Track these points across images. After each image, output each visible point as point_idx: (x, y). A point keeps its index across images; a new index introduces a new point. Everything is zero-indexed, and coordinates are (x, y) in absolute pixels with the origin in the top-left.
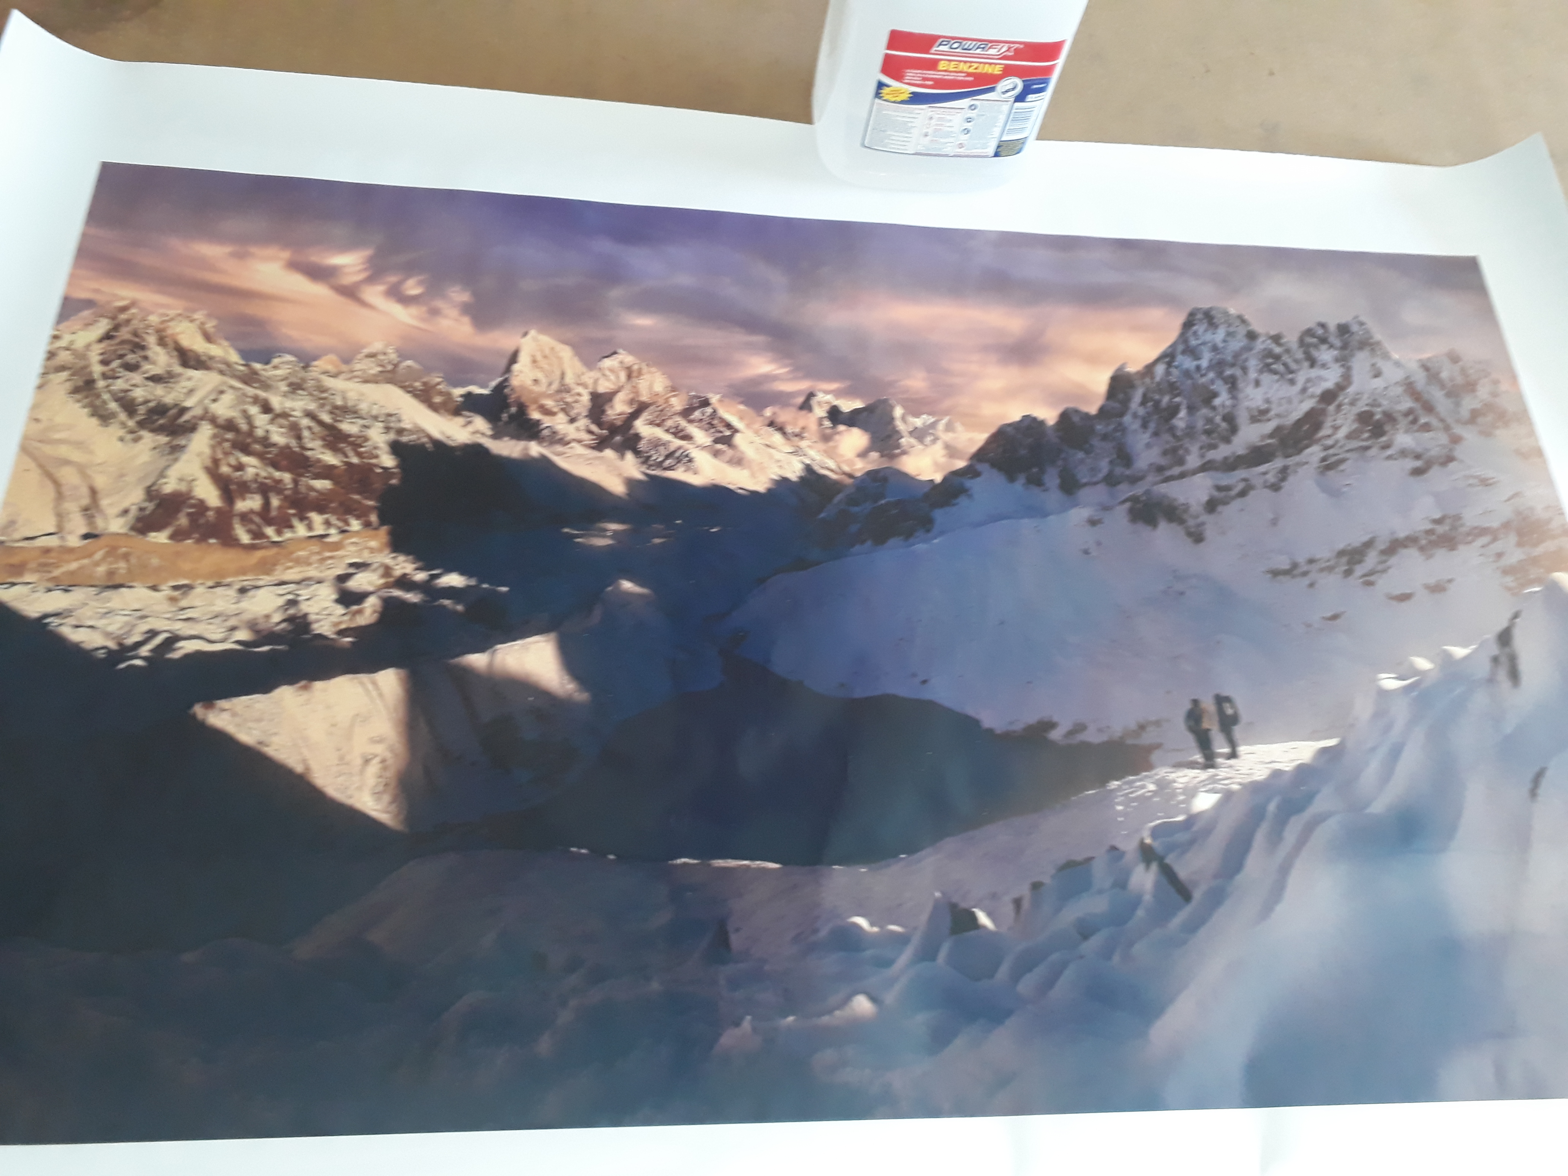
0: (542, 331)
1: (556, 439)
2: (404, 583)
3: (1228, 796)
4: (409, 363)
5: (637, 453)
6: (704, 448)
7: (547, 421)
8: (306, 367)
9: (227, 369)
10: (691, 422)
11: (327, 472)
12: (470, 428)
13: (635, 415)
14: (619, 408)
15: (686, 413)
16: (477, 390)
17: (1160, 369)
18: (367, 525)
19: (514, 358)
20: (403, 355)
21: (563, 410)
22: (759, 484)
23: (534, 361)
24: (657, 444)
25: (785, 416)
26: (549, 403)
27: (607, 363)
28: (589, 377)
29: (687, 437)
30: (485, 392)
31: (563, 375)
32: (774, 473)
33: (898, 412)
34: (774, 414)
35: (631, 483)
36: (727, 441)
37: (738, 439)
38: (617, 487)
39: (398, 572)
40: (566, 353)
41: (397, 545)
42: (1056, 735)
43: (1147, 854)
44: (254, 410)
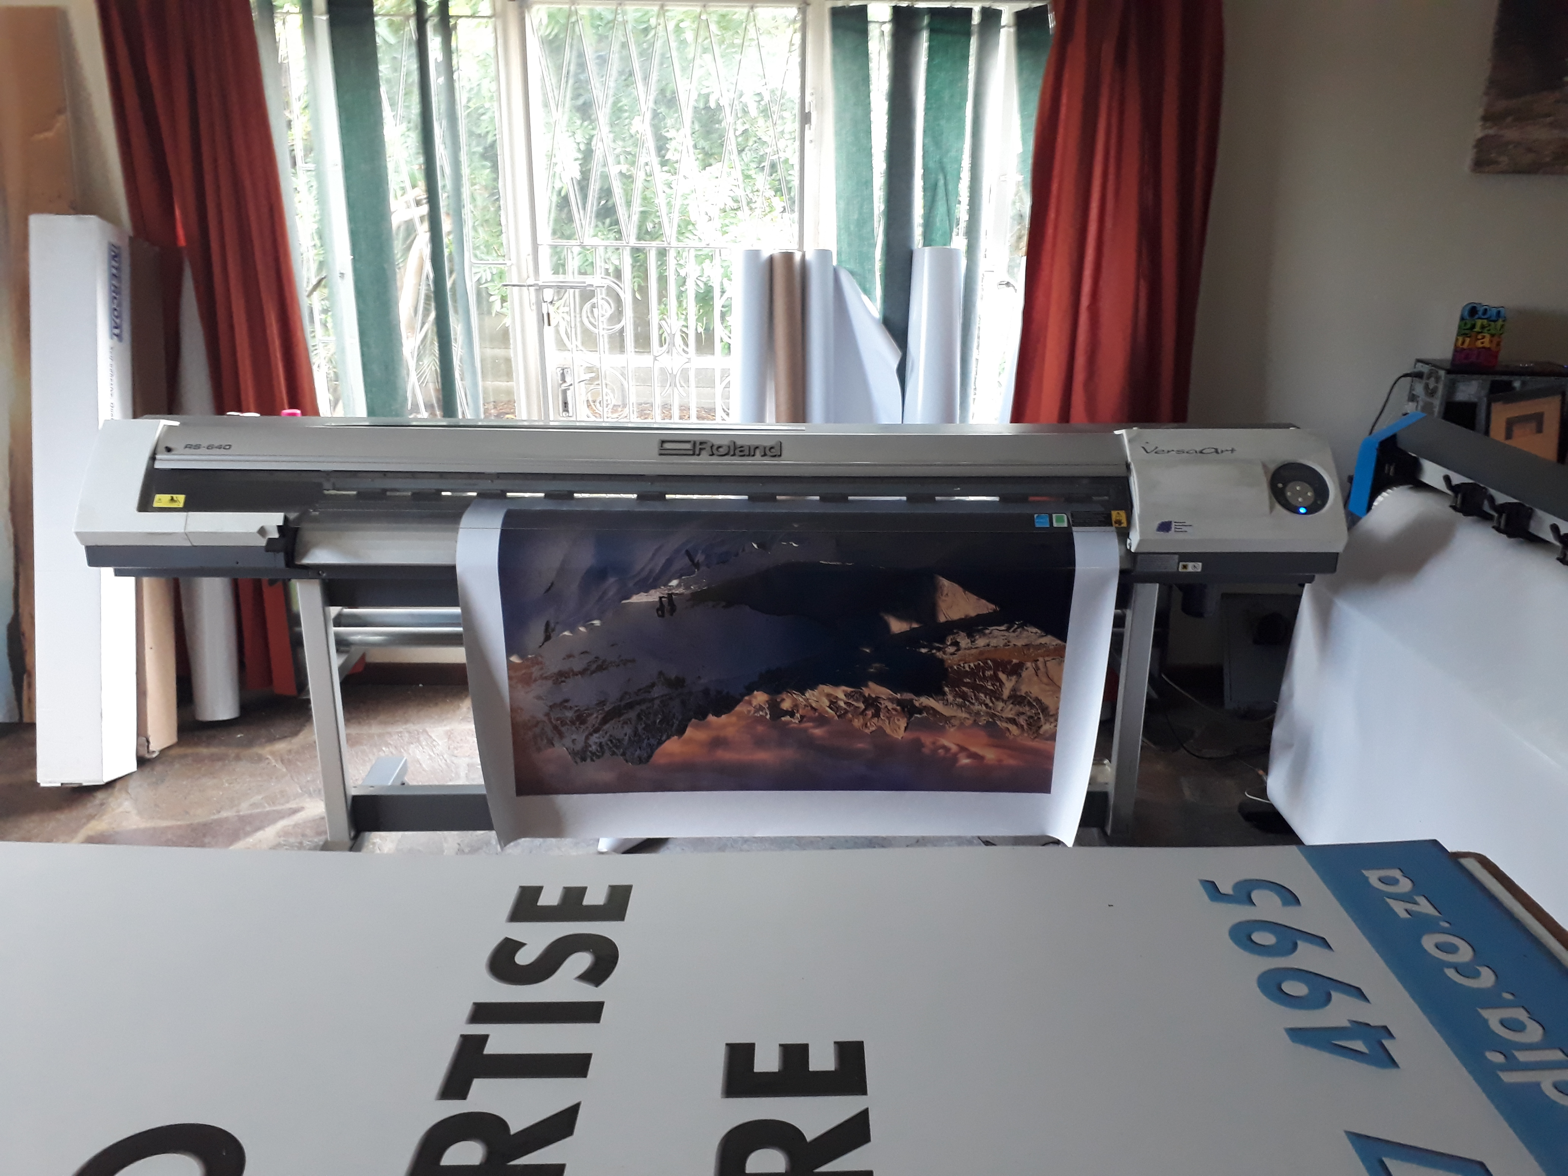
0: (898, 739)
1: (891, 700)
2: (939, 649)
3: (666, 585)
4: (941, 724)
5: (864, 696)
6: (841, 700)
7: (895, 706)
8: (975, 721)
9: (1001, 719)
10: (845, 709)
11: (966, 685)
12: (920, 702)
13: (865, 710)
14: (869, 713)
15: (846, 712)
16: (918, 716)
17: (664, 738)
18: (952, 667)
19: (906, 728)
20: (943, 727)
21: (889, 710)
22: (822, 687)
23: (899, 728)
24: (857, 700)
25: (811, 714)
26: (894, 713)
27: (874, 729)
28: (880, 723)
29: (845, 703)
30: (916, 715)
31: (889, 723)
32: (816, 692)
33: (768, 717)
34: (815, 714)
35: (867, 686)
36: (831, 702)
37: (828, 703)
38: (871, 684)
39: (941, 653)
40: (888, 731)
41: (942, 661)
42: (724, 604)
43: (697, 565)
44: (991, 704)
